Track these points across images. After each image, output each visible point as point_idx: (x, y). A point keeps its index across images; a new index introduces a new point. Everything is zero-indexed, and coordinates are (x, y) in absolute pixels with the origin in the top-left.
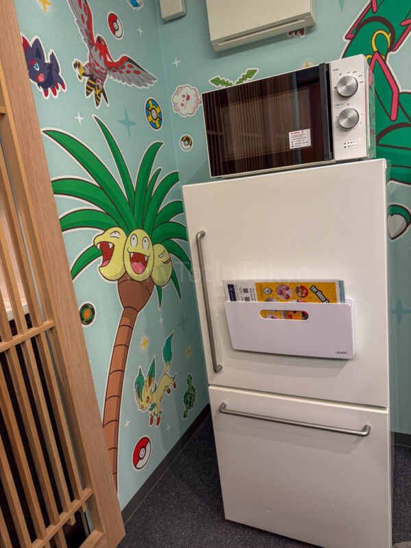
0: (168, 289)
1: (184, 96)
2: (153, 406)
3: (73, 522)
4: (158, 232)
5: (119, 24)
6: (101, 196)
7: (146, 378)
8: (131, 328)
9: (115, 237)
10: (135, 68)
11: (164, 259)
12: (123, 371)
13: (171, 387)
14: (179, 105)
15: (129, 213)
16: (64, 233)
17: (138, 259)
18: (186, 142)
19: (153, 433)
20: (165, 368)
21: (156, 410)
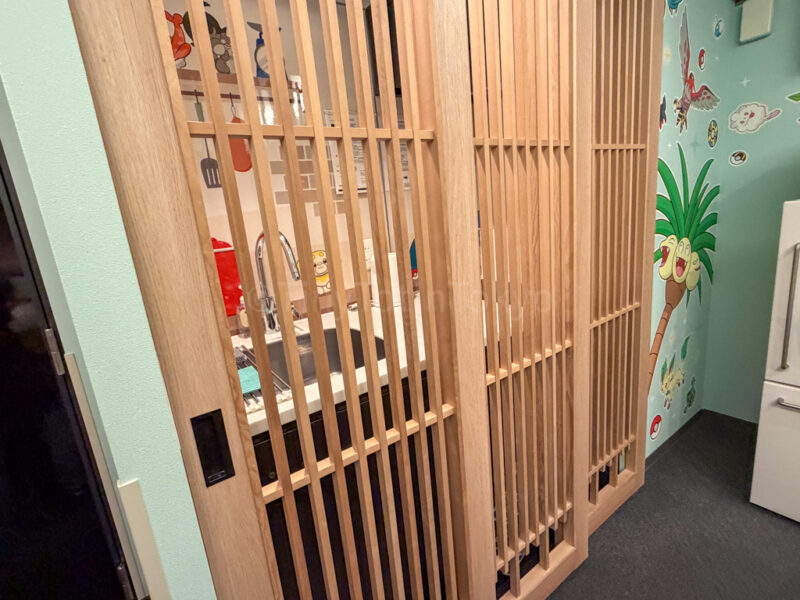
0: (694, 294)
1: (747, 114)
2: (669, 392)
3: (604, 470)
4: (696, 242)
5: (705, 59)
6: (669, 208)
7: (668, 367)
8: (667, 321)
9: (670, 242)
10: (709, 94)
11: (696, 266)
12: (657, 355)
13: (681, 382)
14: (738, 123)
15: (682, 221)
16: (657, 235)
17: (681, 263)
18: (738, 158)
19: (664, 413)
20: (680, 363)
21: (669, 395)
